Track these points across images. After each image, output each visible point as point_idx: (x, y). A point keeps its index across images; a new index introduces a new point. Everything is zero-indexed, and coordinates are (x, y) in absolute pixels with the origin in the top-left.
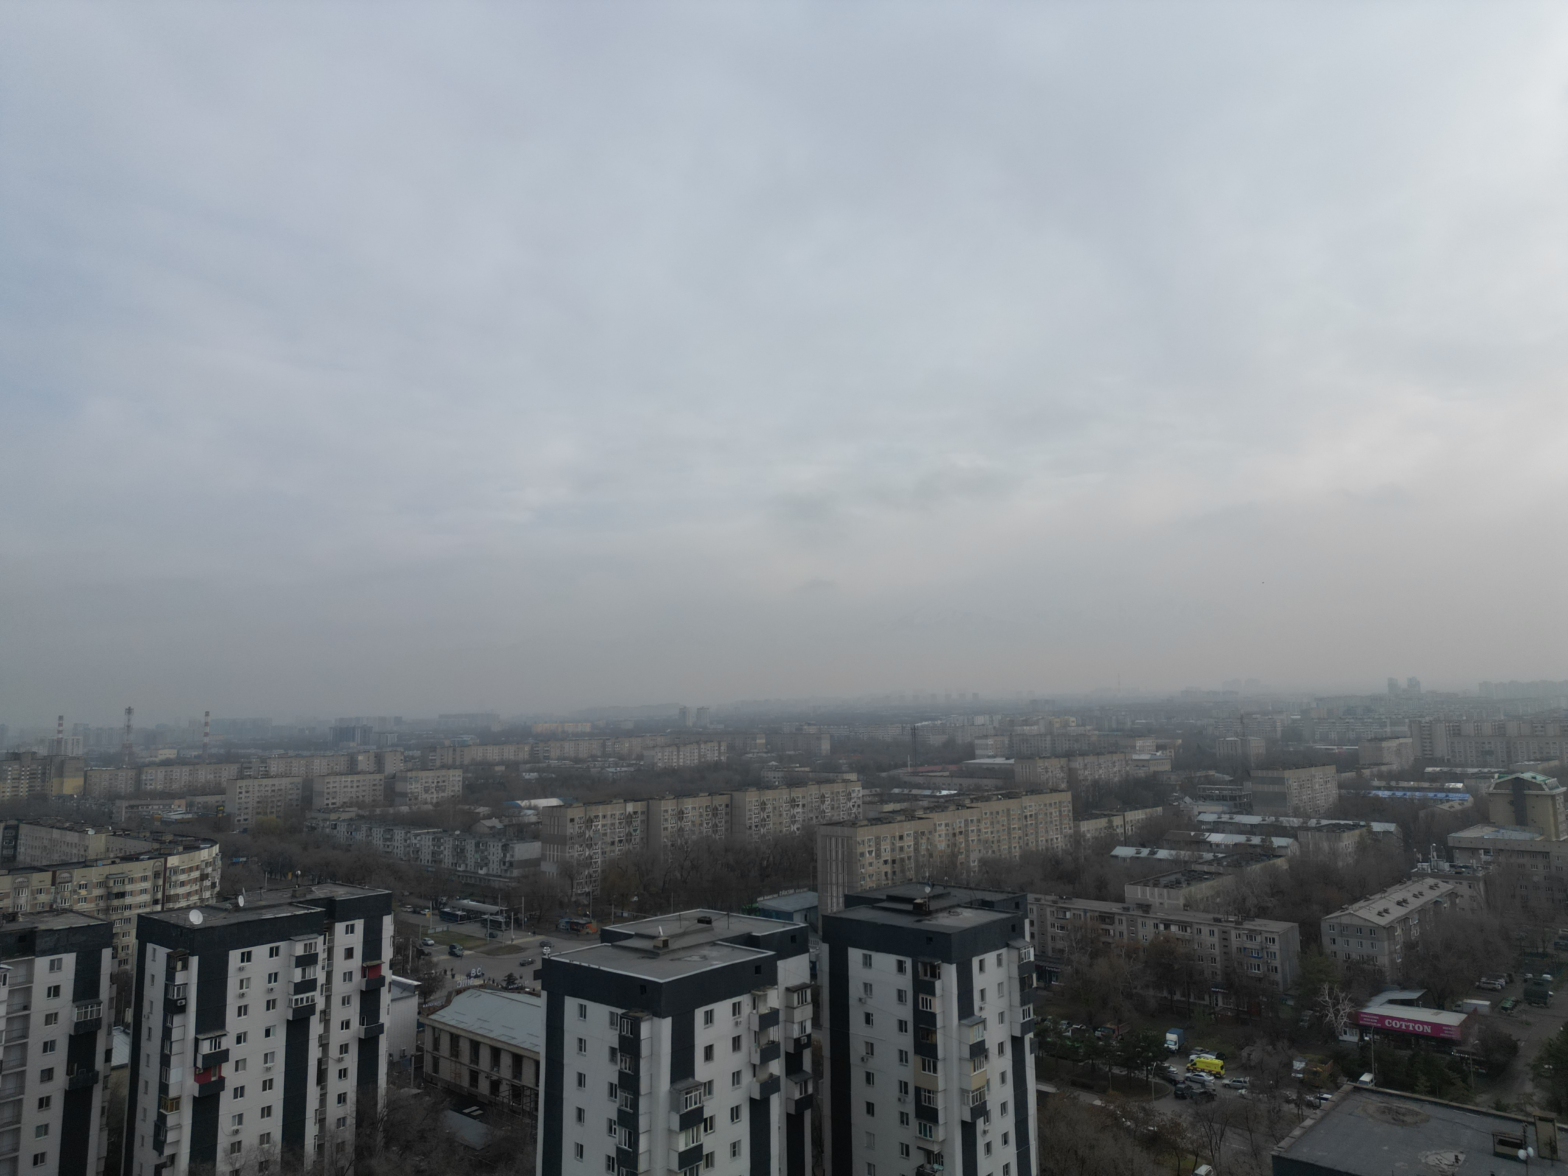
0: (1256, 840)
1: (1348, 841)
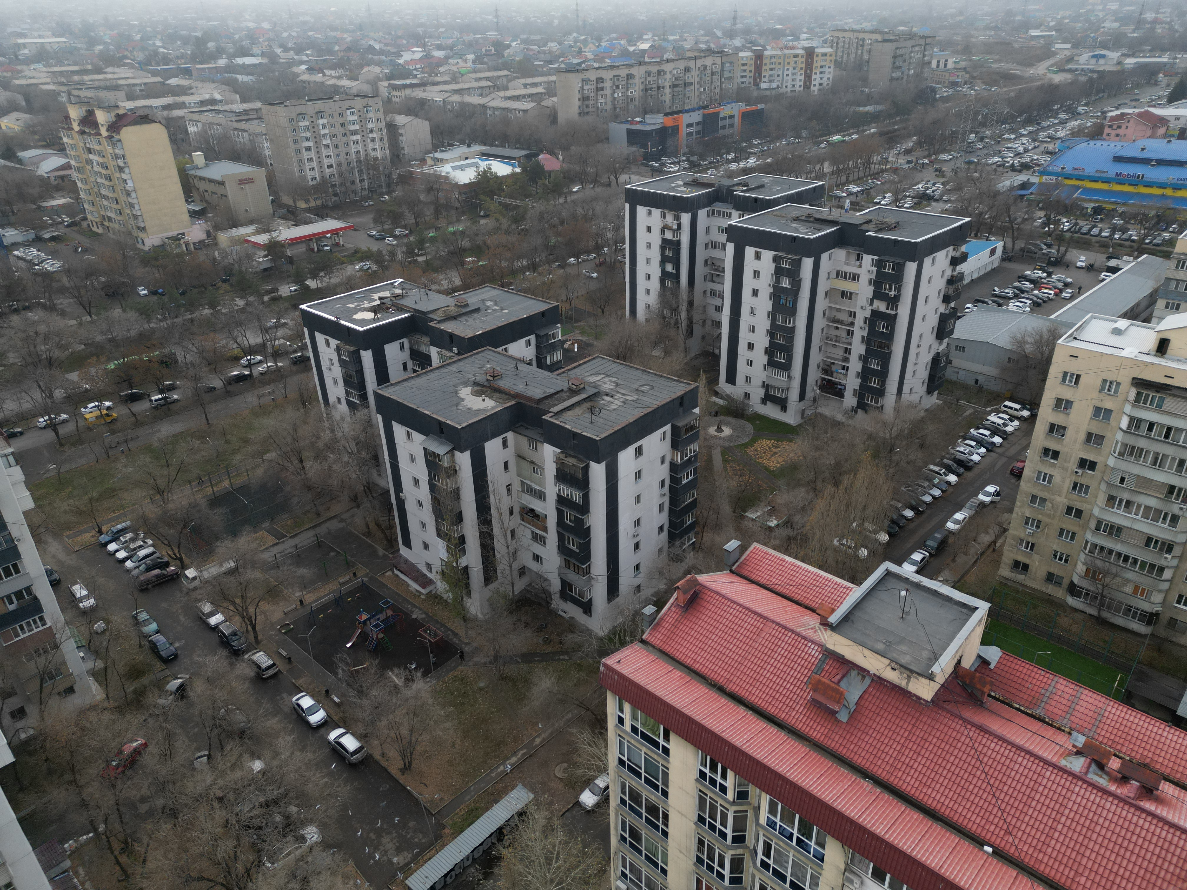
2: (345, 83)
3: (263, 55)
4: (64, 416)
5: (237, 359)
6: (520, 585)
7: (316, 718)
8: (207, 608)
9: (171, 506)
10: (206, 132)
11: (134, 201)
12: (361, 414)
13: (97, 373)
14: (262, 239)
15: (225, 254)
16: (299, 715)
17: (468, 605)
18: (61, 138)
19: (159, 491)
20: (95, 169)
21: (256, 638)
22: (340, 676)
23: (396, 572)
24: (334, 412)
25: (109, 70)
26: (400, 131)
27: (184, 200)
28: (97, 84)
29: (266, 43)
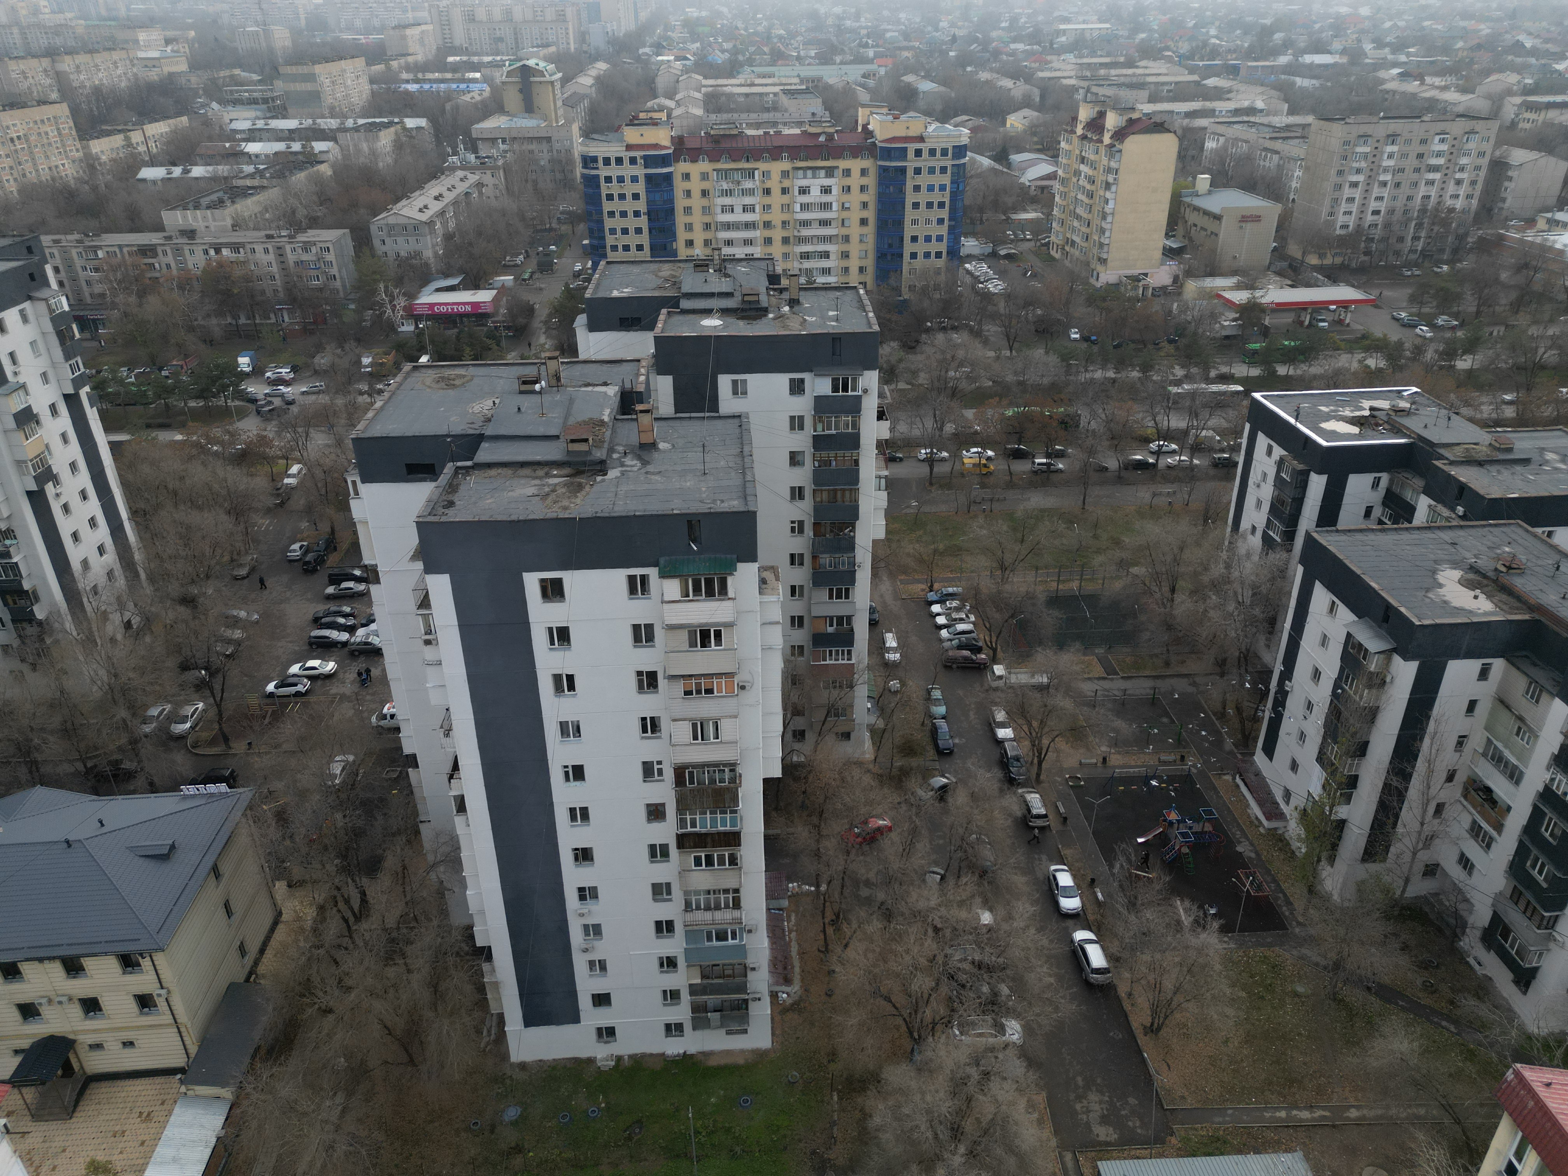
0: (296, 147)
1: (385, 140)
2: (1452, 96)
3: (1344, 52)
4: (945, 454)
5: (1147, 440)
6: (1419, 888)
7: (1070, 904)
8: (1000, 716)
9: (1008, 587)
10: (1226, 150)
11: (1108, 226)
12: (1277, 557)
13: (993, 416)
14: (1240, 297)
15: (1185, 308)
16: (1051, 890)
17: (1324, 874)
18: (1059, 143)
19: (1003, 568)
20: (1081, 182)
21: (1038, 775)
22: (1116, 871)
23: (1238, 780)
24: (1240, 543)
25: (1141, 64)
26: (1510, 173)
27: (1164, 233)
28: (1122, 79)
29: (1355, 36)
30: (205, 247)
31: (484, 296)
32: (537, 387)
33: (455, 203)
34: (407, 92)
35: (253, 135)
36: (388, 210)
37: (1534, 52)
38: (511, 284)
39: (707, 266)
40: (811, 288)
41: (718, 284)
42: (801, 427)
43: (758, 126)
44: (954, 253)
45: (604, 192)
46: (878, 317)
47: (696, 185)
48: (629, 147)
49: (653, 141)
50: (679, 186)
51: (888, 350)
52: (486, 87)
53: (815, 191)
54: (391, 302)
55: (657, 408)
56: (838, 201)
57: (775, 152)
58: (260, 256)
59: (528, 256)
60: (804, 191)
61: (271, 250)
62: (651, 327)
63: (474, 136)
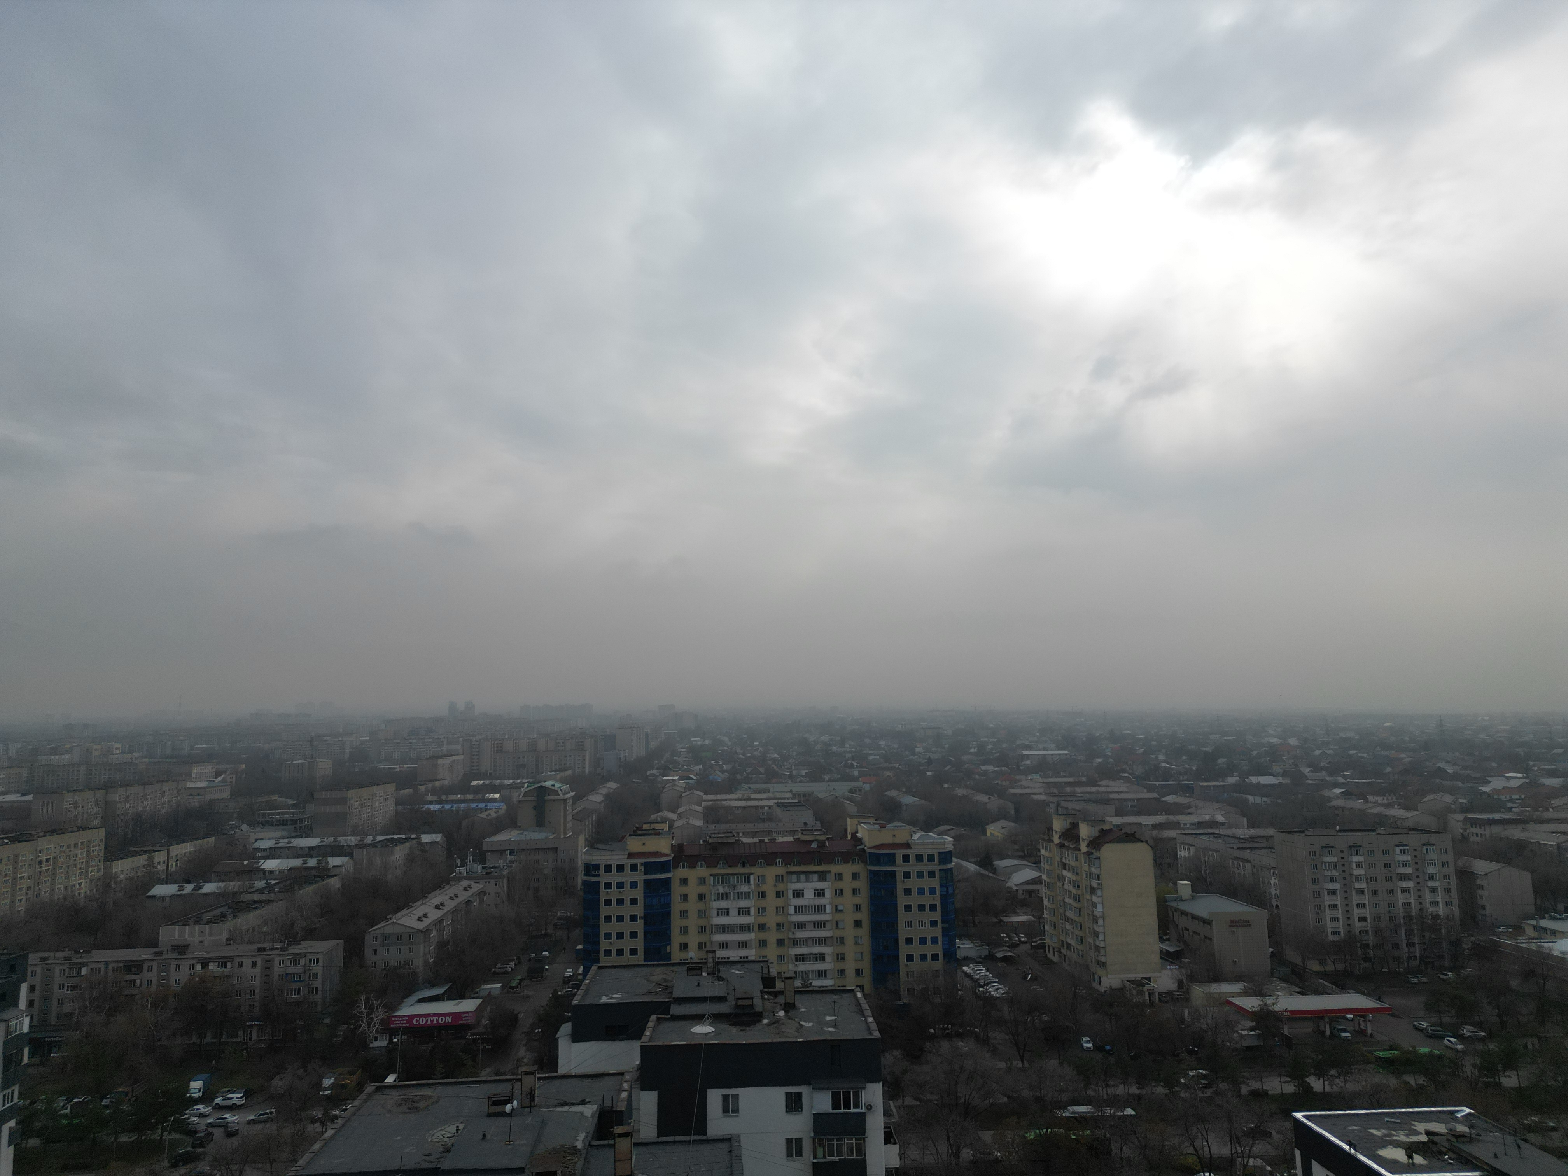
0: (312, 862)
1: (399, 854)
2: (1397, 812)
3: (1284, 774)
5: (1191, 1171)
10: (1199, 858)
11: (1101, 929)
13: (1013, 1140)
14: (1251, 1004)
15: (1197, 1015)
18: (1039, 850)
20: (1066, 887)
25: (1104, 783)
26: (1479, 882)
27: (1157, 936)
28: (1087, 796)
29: (1291, 762)
30: (192, 962)
31: (468, 1006)
32: (508, 1108)
33: (455, 911)
34: (429, 812)
35: (271, 854)
36: (386, 919)
37: (1455, 776)
38: (498, 992)
39: (700, 969)
40: (807, 991)
41: (710, 988)
42: (799, 1154)
43: (754, 834)
44: (950, 954)
45: (603, 898)
46: (878, 1024)
47: (693, 890)
48: (631, 855)
49: (653, 849)
50: (677, 890)
51: (891, 1059)
52: (503, 806)
53: (809, 895)
54: (369, 1014)
55: (639, 1131)
56: (831, 904)
57: (770, 859)
58: (247, 970)
59: (519, 963)
60: (798, 894)
61: (259, 964)
62: (638, 1036)
63: (485, 848)
